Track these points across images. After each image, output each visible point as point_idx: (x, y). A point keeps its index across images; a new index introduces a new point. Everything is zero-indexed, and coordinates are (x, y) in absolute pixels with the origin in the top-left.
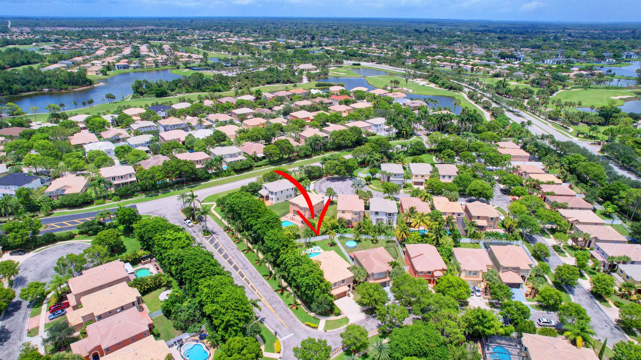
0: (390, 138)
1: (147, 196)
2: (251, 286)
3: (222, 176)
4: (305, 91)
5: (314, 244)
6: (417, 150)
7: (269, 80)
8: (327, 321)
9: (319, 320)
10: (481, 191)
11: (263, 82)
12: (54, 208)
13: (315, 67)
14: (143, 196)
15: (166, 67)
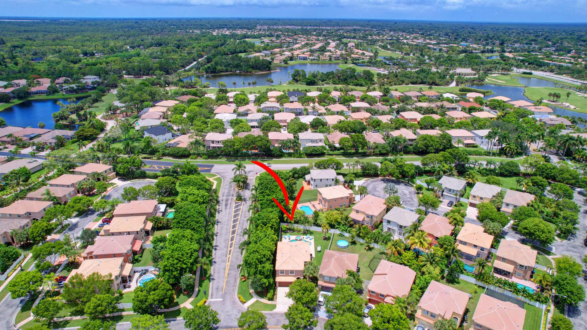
0: (490, 153)
1: (228, 160)
2: (230, 251)
3: (294, 157)
4: (437, 94)
5: (311, 233)
6: (506, 171)
7: (415, 80)
8: (257, 301)
9: (252, 297)
10: (532, 231)
11: (406, 81)
12: (164, 155)
13: (474, 72)
14: (224, 159)
15: (338, 61)
